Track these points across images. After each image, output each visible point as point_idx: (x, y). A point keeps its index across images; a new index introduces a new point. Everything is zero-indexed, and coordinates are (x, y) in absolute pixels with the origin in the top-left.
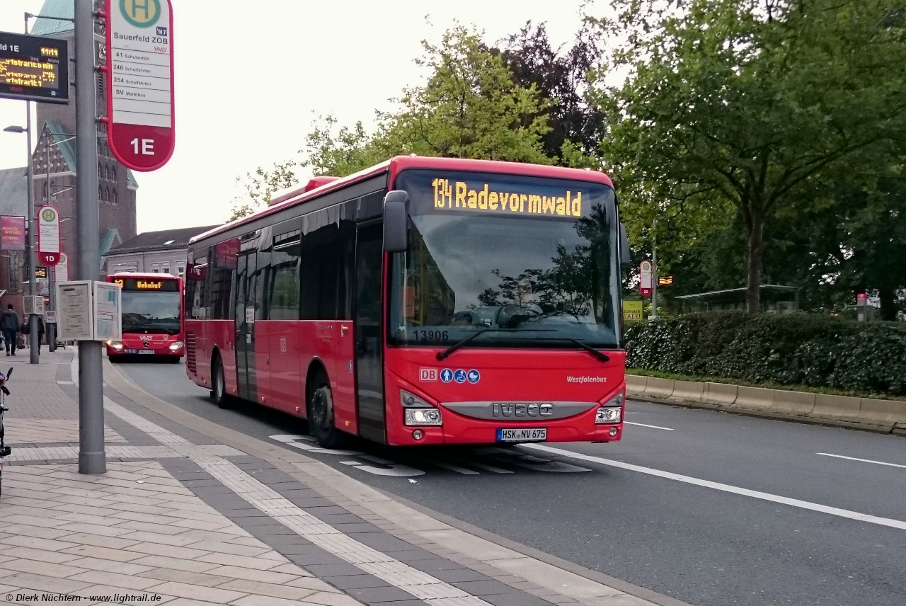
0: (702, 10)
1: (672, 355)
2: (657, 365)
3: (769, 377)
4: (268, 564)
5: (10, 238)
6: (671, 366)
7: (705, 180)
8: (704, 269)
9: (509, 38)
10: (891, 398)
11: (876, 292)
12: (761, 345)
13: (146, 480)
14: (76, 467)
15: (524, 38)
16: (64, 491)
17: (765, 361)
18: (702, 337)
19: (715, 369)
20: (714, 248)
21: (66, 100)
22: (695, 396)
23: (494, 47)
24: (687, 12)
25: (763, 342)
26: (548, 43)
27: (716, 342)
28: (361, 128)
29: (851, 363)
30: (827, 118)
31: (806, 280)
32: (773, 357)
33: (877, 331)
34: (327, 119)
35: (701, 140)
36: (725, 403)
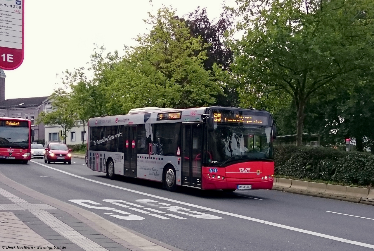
0: (277, 6)
3: (306, 176)
7: (278, 85)
9: (189, 14)
10: (359, 186)
11: (354, 138)
12: (302, 161)
13: (6, 221)
15: (196, 15)
17: (304, 168)
19: (281, 171)
20: (282, 116)
23: (182, 18)
24: (270, 7)
25: (304, 159)
26: (207, 17)
27: (282, 159)
28: (117, 53)
29: (342, 170)
30: (333, 58)
31: (324, 132)
32: (308, 167)
33: (354, 156)
34: (102, 48)
35: (276, 66)
36: (286, 187)
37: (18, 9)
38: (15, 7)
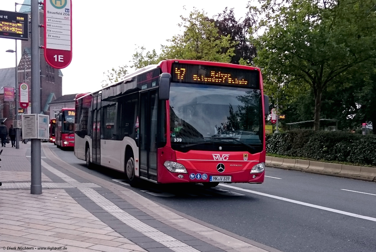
0: (297, 3)
1: (283, 148)
2: (277, 152)
3: (323, 157)
4: (105, 232)
5: (8, 96)
6: (282, 152)
7: (297, 75)
8: (298, 112)
9: (218, 15)
10: (373, 167)
11: (370, 123)
12: (319, 144)
13: (58, 197)
14: (29, 191)
15: (224, 15)
16: (24, 201)
17: (321, 150)
18: (295, 140)
19: (300, 154)
20: (302, 103)
21: (27, 39)
22: (292, 165)
23: (212, 18)
24: (290, 5)
25: (321, 142)
26: (234, 17)
27: (301, 143)
28: (155, 52)
29: (357, 152)
30: (348, 49)
31: (341, 117)
32: (325, 149)
33: (368, 138)
34: (142, 48)
35: (296, 58)
36: (304, 168)
37: (67, 16)
38: (65, 14)
